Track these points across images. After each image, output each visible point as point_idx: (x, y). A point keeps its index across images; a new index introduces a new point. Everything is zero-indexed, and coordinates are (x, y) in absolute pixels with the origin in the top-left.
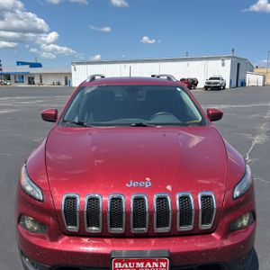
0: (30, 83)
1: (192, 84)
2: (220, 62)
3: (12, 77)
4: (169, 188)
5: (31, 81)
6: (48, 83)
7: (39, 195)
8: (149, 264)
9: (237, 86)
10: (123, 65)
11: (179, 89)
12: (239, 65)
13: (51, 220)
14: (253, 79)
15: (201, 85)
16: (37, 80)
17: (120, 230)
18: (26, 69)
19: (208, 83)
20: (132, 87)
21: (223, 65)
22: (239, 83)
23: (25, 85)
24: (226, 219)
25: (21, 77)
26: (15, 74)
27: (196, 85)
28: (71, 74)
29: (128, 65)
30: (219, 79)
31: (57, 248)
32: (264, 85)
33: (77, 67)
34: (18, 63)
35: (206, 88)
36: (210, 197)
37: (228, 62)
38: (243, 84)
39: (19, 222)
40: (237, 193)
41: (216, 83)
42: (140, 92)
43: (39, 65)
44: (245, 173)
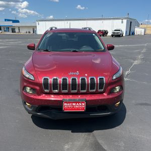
0: (13, 32)
1: (105, 33)
2: (121, 21)
3: (2, 28)
4: (86, 75)
5: (13, 31)
6: (23, 32)
7: (32, 78)
8: (78, 104)
9: (130, 35)
10: (66, 22)
11: (94, 35)
12: (131, 22)
13: (38, 88)
14: (139, 31)
15: (110, 34)
16: (17, 30)
17: (66, 91)
18: (10, 23)
19: (113, 33)
20: (71, 33)
21: (122, 22)
22: (131, 33)
23: (10, 33)
24: (109, 88)
25: (8, 28)
26: (4, 26)
27: (107, 34)
28: (36, 27)
29: (69, 22)
30: (119, 30)
31: (39, 98)
32: (145, 34)
33: (40, 22)
34: (6, 20)
35: (112, 36)
36: (103, 78)
37: (125, 21)
38: (133, 34)
39: (23, 90)
40: (114, 78)
41: (118, 33)
42: (75, 35)
43: (18, 21)
44: (119, 70)
